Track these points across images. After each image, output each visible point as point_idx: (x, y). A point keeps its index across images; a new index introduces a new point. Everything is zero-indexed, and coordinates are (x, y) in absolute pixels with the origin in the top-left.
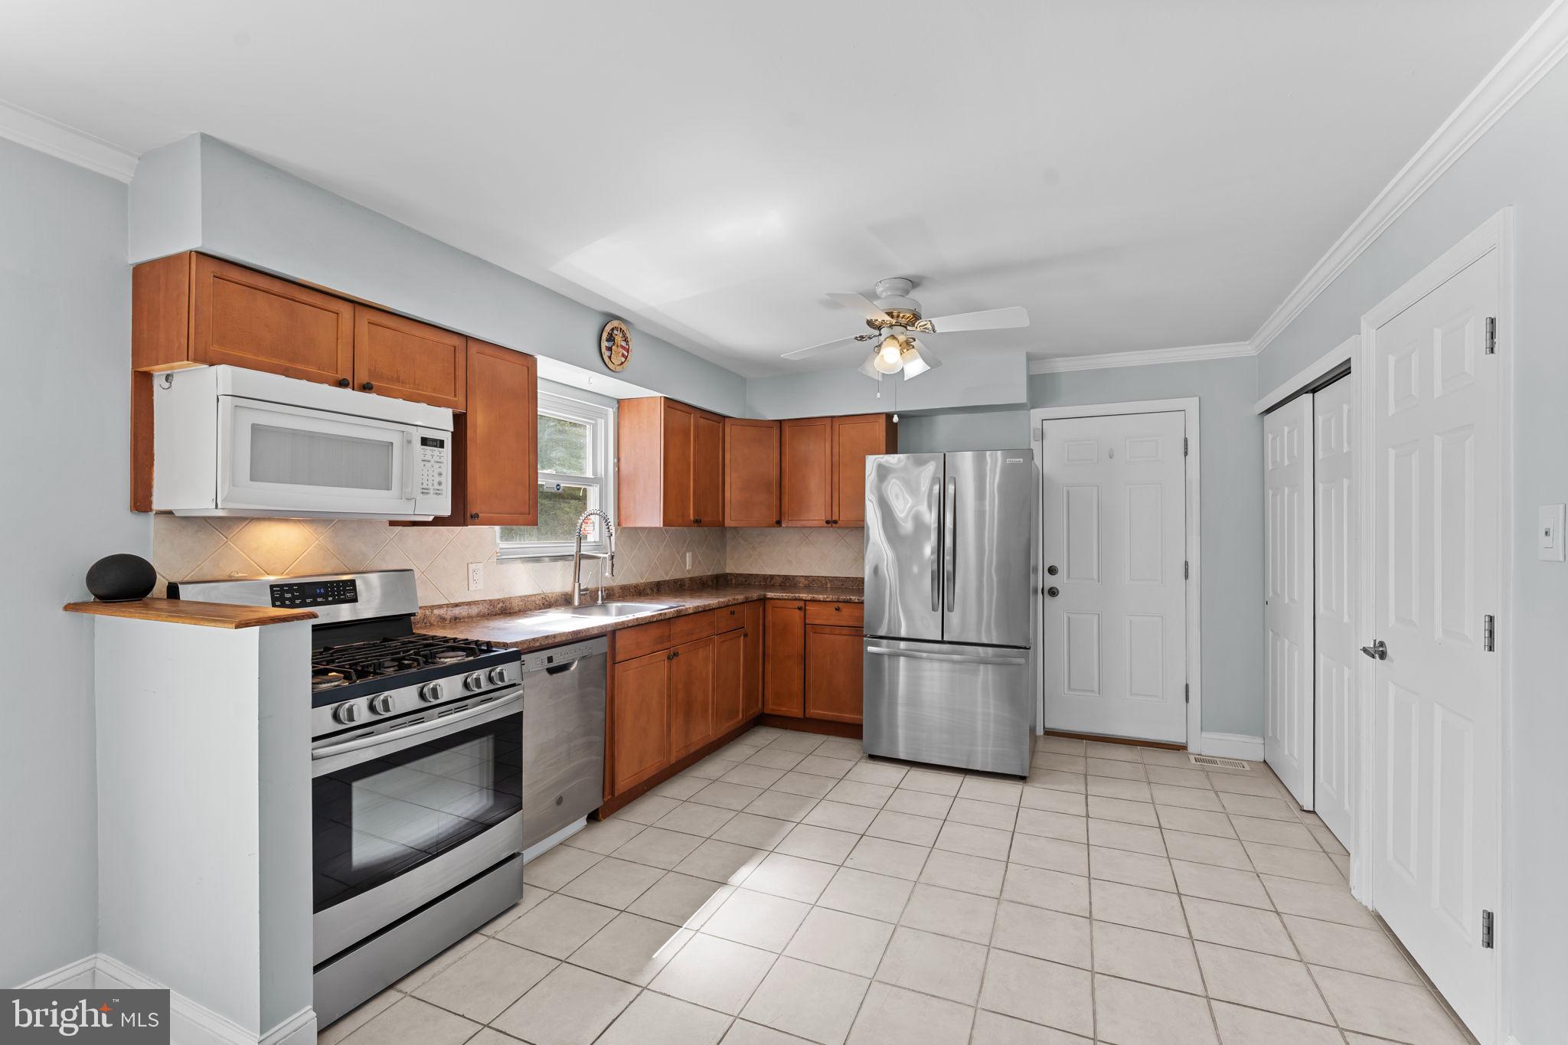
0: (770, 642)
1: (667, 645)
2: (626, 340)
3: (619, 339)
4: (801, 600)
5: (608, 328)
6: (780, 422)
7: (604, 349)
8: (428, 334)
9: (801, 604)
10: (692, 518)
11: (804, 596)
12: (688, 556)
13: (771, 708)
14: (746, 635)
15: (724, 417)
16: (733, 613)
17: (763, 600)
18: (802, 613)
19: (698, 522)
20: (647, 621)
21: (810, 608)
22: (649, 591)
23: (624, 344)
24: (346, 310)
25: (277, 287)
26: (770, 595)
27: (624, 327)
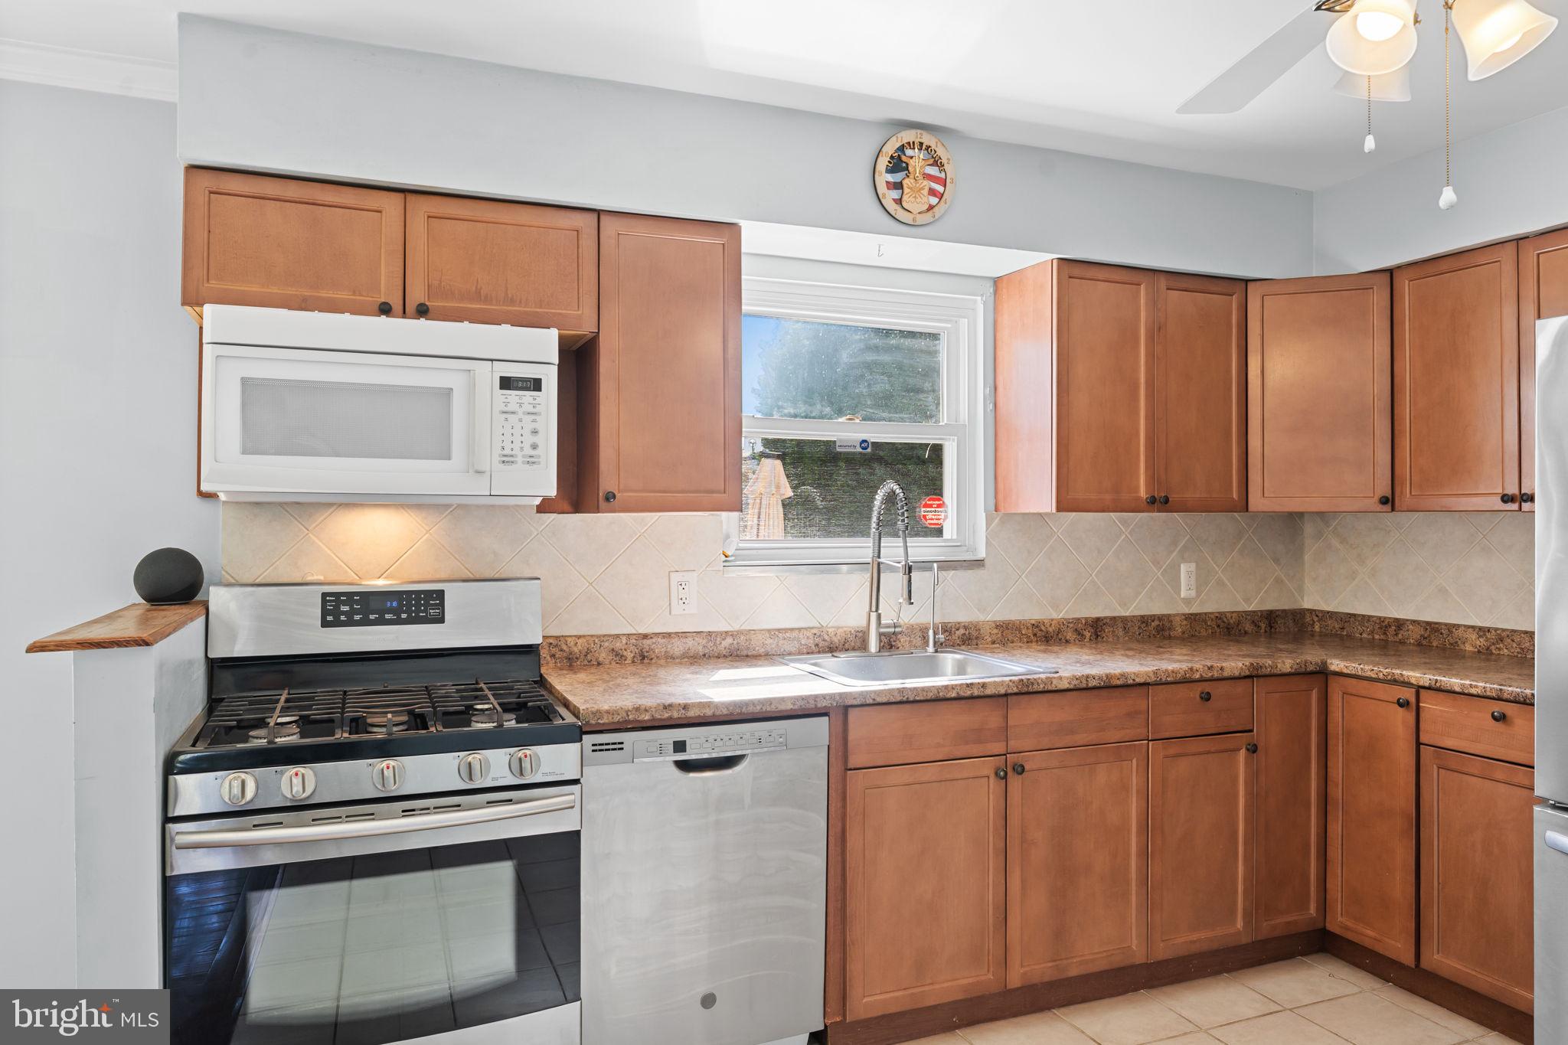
0: (1337, 772)
1: (998, 747)
2: (937, 163)
3: (917, 160)
4: (1407, 684)
5: (890, 149)
6: (1390, 272)
7: (882, 188)
8: (525, 216)
9: (1409, 694)
10: (1143, 493)
11: (1415, 676)
12: (1186, 570)
13: (1339, 921)
14: (1253, 749)
15: (1246, 281)
16: (1206, 697)
17: (1323, 674)
18: (1411, 717)
19: (1159, 502)
20: (930, 695)
21: (1431, 706)
22: (1070, 635)
23: (933, 171)
24: (391, 205)
25: (292, 190)
26: (1336, 664)
27: (927, 139)
